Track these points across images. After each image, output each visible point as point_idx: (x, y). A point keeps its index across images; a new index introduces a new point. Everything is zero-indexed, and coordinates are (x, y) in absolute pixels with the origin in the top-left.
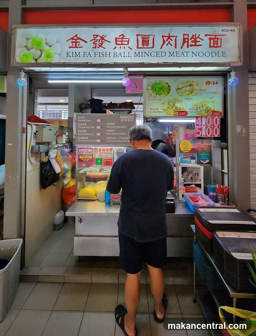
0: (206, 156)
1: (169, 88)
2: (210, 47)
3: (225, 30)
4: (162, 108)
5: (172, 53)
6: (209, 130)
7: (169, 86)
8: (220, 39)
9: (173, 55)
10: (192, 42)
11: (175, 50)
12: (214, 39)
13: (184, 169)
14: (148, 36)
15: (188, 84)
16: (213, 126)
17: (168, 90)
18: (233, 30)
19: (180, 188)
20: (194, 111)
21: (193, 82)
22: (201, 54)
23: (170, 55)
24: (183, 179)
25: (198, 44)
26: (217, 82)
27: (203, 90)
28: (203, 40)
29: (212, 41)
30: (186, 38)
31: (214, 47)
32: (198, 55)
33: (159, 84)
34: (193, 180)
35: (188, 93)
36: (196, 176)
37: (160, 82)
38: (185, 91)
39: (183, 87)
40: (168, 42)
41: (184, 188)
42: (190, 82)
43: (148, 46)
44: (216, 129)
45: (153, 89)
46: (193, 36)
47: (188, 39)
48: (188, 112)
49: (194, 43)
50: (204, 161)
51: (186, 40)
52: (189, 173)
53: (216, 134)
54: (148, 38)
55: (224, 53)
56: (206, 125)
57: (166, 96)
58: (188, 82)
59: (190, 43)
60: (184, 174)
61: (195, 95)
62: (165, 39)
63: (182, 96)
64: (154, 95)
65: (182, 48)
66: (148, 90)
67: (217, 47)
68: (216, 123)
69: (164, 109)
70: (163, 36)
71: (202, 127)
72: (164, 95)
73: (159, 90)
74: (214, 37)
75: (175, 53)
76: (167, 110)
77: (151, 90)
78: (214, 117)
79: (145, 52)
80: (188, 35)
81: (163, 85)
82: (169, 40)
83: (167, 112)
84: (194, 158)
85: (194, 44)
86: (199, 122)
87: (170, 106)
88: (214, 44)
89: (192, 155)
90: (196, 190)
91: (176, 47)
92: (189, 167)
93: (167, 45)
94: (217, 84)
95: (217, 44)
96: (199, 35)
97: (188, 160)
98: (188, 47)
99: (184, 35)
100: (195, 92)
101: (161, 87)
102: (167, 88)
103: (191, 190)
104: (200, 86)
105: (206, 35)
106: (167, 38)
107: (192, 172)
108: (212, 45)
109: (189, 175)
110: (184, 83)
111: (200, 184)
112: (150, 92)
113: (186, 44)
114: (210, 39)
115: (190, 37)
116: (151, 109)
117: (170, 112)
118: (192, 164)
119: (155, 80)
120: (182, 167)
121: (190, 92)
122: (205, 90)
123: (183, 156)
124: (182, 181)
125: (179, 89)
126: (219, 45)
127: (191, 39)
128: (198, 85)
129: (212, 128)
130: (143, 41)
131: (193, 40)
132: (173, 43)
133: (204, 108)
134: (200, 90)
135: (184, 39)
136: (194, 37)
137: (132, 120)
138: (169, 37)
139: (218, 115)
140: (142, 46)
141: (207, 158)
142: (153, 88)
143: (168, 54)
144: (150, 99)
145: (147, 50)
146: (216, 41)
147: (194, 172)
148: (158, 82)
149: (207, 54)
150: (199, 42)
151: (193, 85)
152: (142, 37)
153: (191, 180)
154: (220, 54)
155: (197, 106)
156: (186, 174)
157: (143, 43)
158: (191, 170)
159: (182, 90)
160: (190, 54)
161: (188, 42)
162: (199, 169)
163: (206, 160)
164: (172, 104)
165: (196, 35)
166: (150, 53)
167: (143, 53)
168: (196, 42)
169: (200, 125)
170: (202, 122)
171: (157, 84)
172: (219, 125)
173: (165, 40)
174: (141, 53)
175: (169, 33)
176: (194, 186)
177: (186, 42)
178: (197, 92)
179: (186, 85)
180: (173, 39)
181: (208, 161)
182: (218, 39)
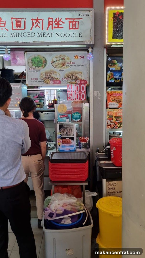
0: (78, 116)
1: (45, 61)
2: (70, 29)
3: (81, 15)
4: (41, 78)
5: (40, 34)
6: (77, 95)
7: (46, 60)
8: (77, 22)
9: (41, 36)
10: (56, 24)
11: (42, 31)
12: (72, 22)
13: (61, 127)
14: (21, 19)
15: (61, 58)
16: (80, 92)
17: (45, 63)
18: (87, 15)
19: (58, 141)
20: (66, 80)
21: (65, 56)
22: (63, 35)
23: (39, 36)
24: (60, 134)
25: (60, 26)
26: (83, 56)
27: (72, 63)
28: (64, 23)
29: (71, 24)
30: (51, 21)
31: (72, 28)
32: (60, 36)
33: (37, 58)
34: (68, 134)
35: (61, 65)
36: (70, 132)
37: (38, 56)
38: (59, 64)
39: (56, 61)
40: (36, 24)
41: (61, 140)
42: (62, 56)
43: (20, 28)
44: (83, 95)
45: (33, 63)
46: (56, 19)
47: (52, 22)
48: (61, 81)
49: (57, 25)
50: (76, 120)
51: (51, 23)
52: (65, 129)
53: (83, 98)
54: (20, 21)
55: (80, 34)
56: (75, 91)
57: (43, 68)
58: (61, 57)
59: (54, 25)
60: (61, 130)
61: (66, 67)
62: (34, 21)
63: (56, 68)
64: (34, 67)
65: (47, 29)
66: (28, 63)
67: (75, 29)
68: (83, 90)
69: (42, 78)
70: (32, 19)
71: (72, 93)
72: (41, 67)
73: (38, 63)
74: (72, 20)
75: (42, 34)
76: (45, 80)
77: (31, 63)
78: (81, 85)
79: (19, 33)
80: (52, 19)
81: (41, 59)
82: (37, 23)
83: (45, 81)
84: (68, 118)
85: (57, 27)
86: (69, 89)
87: (47, 77)
88: (73, 26)
89: (67, 115)
90: (70, 142)
91: (43, 29)
92: (65, 125)
93: (36, 27)
94: (83, 58)
95: (75, 26)
96: (61, 19)
97: (64, 119)
98: (52, 29)
99: (49, 18)
100: (66, 64)
101: (39, 61)
102: (44, 62)
103: (66, 142)
104: (70, 60)
105: (66, 19)
106: (36, 21)
107: (67, 128)
108: (71, 27)
109: (65, 131)
110: (58, 57)
111: (73, 138)
112: (31, 64)
113: (51, 26)
114: (70, 22)
115: (54, 20)
116: (32, 79)
117: (47, 81)
118: (67, 122)
119: (34, 55)
120: (59, 125)
121: (62, 65)
122: (74, 63)
123: (60, 116)
124: (60, 135)
125: (54, 62)
126: (77, 27)
127: (55, 22)
128: (68, 59)
129: (80, 94)
130: (17, 24)
131: (56, 23)
132: (40, 25)
133: (74, 78)
134: (71, 63)
135: (49, 22)
136: (57, 21)
137: (18, 88)
138: (37, 20)
139: (85, 84)
140: (16, 28)
141: (79, 118)
142: (33, 61)
143: (37, 34)
144: (31, 70)
145: (20, 31)
146: (74, 24)
147: (69, 128)
148: (36, 56)
149: (68, 35)
150: (61, 24)
151: (64, 59)
152: (16, 20)
153: (66, 134)
154: (78, 35)
155: (68, 76)
156: (62, 130)
157: (16, 25)
158: (66, 127)
159: (56, 63)
160: (54, 35)
161: (52, 24)
162: (73, 126)
163: (78, 119)
164: (48, 75)
165: (58, 18)
166: (22, 34)
167: (17, 34)
168: (58, 24)
169: (70, 91)
170: (72, 88)
171: (36, 58)
172: (85, 91)
173: (34, 23)
174: (15, 34)
175: (37, 17)
176: (68, 139)
177: (51, 24)
178: (68, 64)
179: (59, 59)
180: (41, 21)
181: (79, 120)
182: (76, 22)
